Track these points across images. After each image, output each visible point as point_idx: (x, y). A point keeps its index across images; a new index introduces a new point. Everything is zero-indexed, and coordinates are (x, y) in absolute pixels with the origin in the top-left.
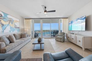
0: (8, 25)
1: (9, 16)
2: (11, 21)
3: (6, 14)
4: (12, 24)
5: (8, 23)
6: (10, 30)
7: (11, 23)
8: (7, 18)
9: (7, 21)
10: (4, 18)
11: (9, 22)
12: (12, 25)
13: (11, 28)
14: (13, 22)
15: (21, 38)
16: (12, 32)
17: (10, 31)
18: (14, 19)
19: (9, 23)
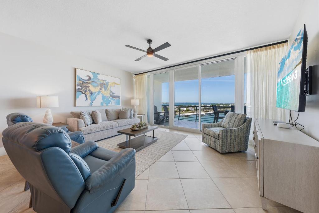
0: (99, 92)
1: (100, 77)
2: (104, 85)
3: (95, 74)
4: (105, 89)
5: (98, 89)
6: (102, 101)
7: (103, 89)
8: (97, 80)
9: (98, 86)
10: (93, 82)
11: (100, 87)
12: (106, 92)
13: (104, 98)
14: (107, 87)
15: (118, 119)
16: (104, 105)
17: (102, 104)
18: (109, 80)
19: (101, 89)
